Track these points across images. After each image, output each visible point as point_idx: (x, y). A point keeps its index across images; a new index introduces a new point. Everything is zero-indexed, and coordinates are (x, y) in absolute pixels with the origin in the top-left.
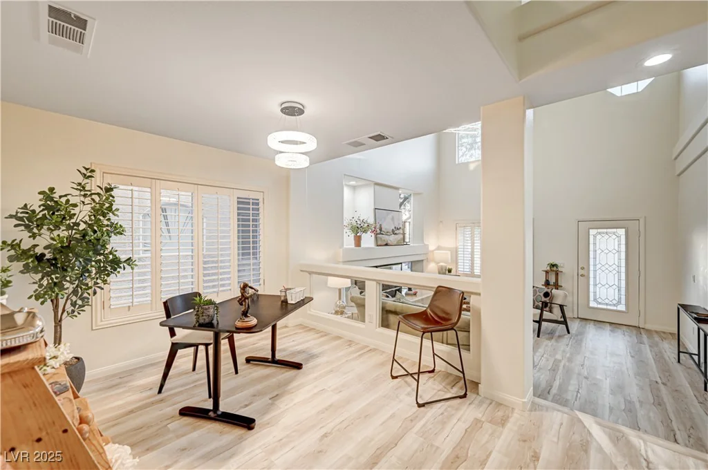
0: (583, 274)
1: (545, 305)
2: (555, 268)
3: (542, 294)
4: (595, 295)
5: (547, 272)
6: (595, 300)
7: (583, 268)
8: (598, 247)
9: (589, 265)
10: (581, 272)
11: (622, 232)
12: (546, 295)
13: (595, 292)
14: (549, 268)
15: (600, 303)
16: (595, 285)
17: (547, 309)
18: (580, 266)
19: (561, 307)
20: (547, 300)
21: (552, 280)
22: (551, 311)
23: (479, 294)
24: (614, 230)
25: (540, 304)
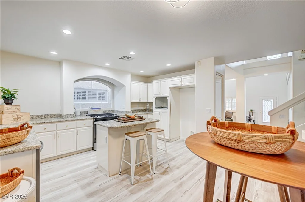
0: (261, 112)
1: (249, 120)
2: (252, 111)
3: (248, 117)
4: (264, 119)
5: (250, 112)
6: (264, 120)
7: (261, 111)
8: (265, 105)
9: (262, 110)
10: (260, 112)
11: (272, 100)
12: (250, 118)
13: (264, 118)
14: (250, 111)
15: (266, 121)
16: (264, 115)
17: (250, 121)
18: (260, 110)
19: (254, 121)
20: (250, 119)
21: (251, 114)
22: (251, 122)
23: (235, 113)
24: (270, 100)
25: (248, 120)
